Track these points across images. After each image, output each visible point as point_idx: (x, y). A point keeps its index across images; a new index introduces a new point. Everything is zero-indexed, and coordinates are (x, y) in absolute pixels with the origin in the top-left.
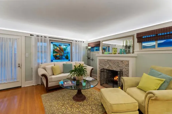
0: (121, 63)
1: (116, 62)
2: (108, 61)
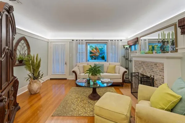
1: (150, 65)
2: (142, 62)
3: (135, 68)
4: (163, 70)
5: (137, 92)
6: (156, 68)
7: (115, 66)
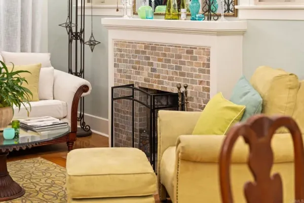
0: (187, 58)
1: (172, 56)
2: (146, 47)
3: (120, 71)
4: (208, 66)
5: (133, 147)
6: (191, 64)
7: (40, 67)
